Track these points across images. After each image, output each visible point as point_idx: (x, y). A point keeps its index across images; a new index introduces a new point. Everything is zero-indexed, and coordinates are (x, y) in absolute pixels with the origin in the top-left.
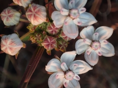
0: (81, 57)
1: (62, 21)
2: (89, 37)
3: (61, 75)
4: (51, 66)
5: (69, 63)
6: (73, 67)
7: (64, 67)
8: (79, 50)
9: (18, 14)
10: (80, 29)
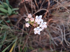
0: (40, 28)
1: (37, 21)
2: (42, 24)
3: (37, 31)
4: (35, 29)
5: (38, 29)
6: (39, 30)
7: (37, 30)
8: (40, 26)
9: (29, 19)
10: (41, 22)
